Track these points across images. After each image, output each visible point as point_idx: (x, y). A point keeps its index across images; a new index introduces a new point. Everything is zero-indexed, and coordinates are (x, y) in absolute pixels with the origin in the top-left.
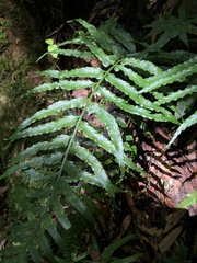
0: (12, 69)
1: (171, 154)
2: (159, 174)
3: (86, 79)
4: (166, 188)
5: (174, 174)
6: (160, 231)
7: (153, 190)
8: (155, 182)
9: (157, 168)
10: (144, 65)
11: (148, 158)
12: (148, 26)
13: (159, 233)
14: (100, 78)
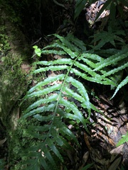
0: (12, 63)
1: (110, 111)
2: (104, 124)
3: (64, 64)
4: (109, 132)
5: (113, 123)
6: (108, 161)
7: (101, 134)
8: (102, 129)
9: (102, 120)
10: (93, 56)
11: (96, 114)
12: (92, 37)
13: (107, 162)
14: (71, 64)
